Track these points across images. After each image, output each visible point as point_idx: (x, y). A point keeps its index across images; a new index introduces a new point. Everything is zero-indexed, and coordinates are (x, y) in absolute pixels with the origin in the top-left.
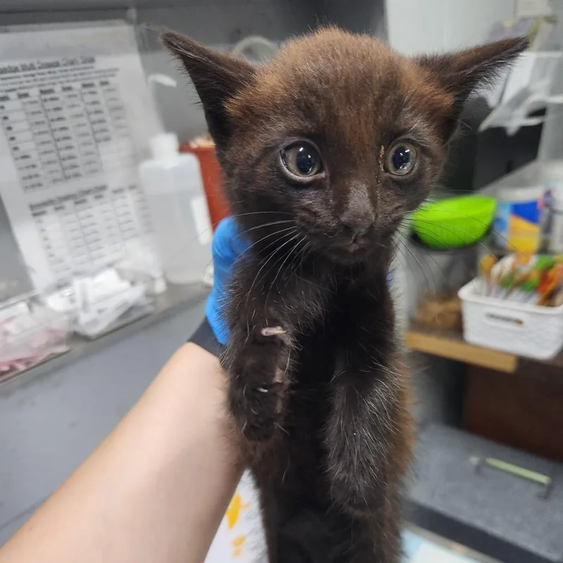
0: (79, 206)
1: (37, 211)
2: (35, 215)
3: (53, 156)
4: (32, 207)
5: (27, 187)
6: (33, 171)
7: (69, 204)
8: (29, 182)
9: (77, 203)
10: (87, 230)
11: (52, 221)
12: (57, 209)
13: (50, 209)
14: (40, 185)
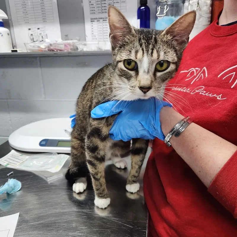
0: (104, 22)
1: (92, 20)
2: (91, 21)
3: (100, 6)
4: (91, 19)
5: (91, 13)
6: (93, 9)
7: (101, 20)
8: (92, 12)
9: (103, 20)
10: (105, 29)
11: (95, 24)
12: (97, 21)
13: (96, 20)
14: (95, 13)
